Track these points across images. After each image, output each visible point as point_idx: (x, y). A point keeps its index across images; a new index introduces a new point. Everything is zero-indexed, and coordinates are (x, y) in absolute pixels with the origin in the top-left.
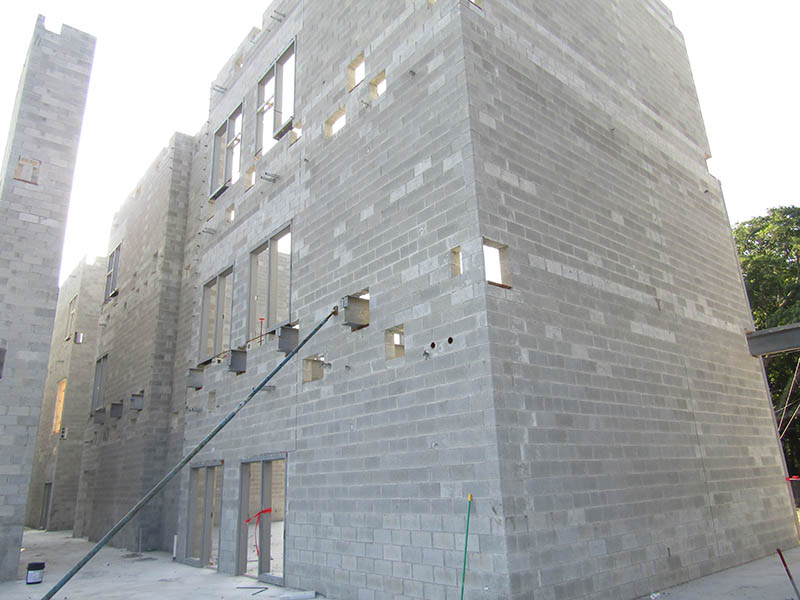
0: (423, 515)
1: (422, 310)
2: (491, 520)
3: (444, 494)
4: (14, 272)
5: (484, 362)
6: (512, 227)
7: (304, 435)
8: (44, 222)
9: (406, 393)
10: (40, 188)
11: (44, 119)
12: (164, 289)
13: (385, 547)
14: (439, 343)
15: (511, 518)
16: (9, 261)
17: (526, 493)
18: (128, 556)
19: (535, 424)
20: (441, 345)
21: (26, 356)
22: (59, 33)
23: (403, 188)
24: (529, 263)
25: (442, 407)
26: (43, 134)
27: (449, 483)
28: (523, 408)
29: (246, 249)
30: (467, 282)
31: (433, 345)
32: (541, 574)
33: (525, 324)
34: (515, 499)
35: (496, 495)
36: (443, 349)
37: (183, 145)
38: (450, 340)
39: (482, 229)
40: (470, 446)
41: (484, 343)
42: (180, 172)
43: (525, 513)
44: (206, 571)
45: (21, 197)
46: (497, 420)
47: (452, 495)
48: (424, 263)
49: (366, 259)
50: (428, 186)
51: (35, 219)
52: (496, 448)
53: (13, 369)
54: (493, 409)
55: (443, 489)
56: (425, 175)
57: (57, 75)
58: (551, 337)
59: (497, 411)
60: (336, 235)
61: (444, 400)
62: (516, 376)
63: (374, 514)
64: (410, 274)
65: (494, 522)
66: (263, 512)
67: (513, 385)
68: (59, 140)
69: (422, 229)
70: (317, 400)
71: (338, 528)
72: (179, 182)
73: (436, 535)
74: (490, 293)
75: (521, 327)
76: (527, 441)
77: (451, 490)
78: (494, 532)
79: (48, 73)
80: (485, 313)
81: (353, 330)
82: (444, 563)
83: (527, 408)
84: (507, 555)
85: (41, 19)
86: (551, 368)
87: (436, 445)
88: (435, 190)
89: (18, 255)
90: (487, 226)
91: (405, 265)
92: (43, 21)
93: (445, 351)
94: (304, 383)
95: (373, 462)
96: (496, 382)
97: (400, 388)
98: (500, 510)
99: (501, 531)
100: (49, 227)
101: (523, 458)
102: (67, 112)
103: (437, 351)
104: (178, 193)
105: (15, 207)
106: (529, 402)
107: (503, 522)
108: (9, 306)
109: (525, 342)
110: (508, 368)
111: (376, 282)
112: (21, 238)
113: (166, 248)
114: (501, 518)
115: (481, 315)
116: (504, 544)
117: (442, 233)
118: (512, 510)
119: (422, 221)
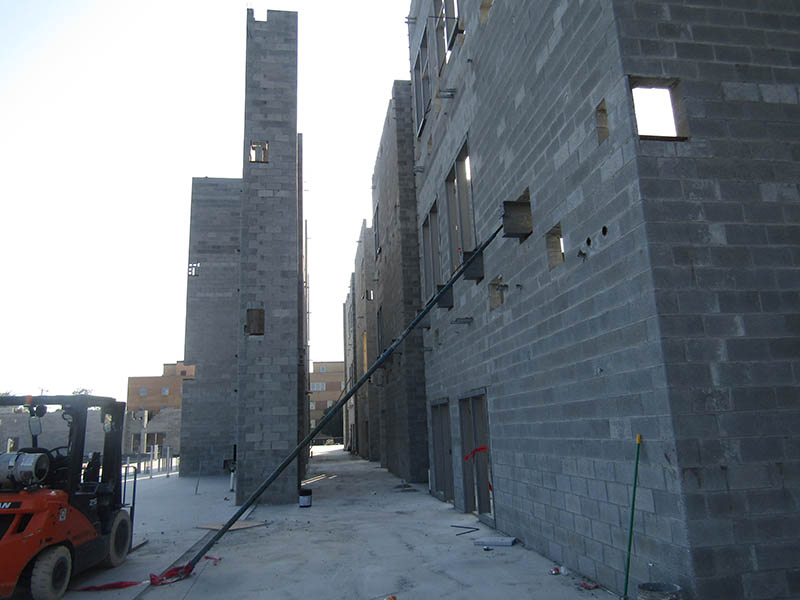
0: (597, 460)
1: (575, 199)
2: (664, 470)
3: (614, 434)
4: (261, 243)
5: (641, 252)
6: (685, 50)
7: (496, 367)
8: (278, 194)
9: (570, 308)
10: (271, 165)
11: (265, 102)
12: (405, 237)
13: (566, 495)
14: (594, 238)
15: (693, 469)
16: (256, 234)
17: (724, 433)
18: (399, 487)
19: (741, 332)
20: (596, 240)
21: (279, 313)
22: (265, 20)
23: (546, 49)
24: (723, 95)
25: (604, 319)
26: (266, 116)
27: (618, 419)
28: (716, 310)
29: (443, 179)
30: (615, 146)
31: (589, 242)
32: (757, 552)
33: (717, 187)
34: (701, 442)
35: (668, 436)
36: (598, 244)
37: (403, 92)
38: (605, 231)
39: (627, 65)
40: (634, 370)
41: (639, 226)
42: (404, 120)
43: (722, 462)
44: (449, 506)
45: (257, 177)
46: (663, 330)
47: (621, 435)
48: (573, 138)
49: (524, 153)
50: (567, 34)
51: (270, 193)
52: (663, 370)
53: (272, 326)
54: (656, 315)
55: (612, 427)
56: (564, 20)
57: (270, 59)
58: (774, 199)
59: (662, 318)
60: (499, 134)
61: (604, 311)
62: (700, 265)
63: (554, 456)
64: (561, 157)
65: (667, 474)
66: (477, 450)
67: (694, 278)
68: (279, 118)
69: (566, 94)
70: (501, 328)
71: (527, 471)
72: (404, 130)
73: (610, 486)
74: (644, 153)
75: (709, 193)
76: (723, 359)
77: (621, 430)
78: (669, 488)
79: (263, 60)
80: (636, 182)
81: (521, 242)
82: (621, 523)
83: (722, 311)
84: (686, 521)
85: (250, 12)
86: (774, 246)
87: (601, 370)
88: (574, 34)
89: (261, 228)
90: (636, 58)
91: (555, 148)
92: (253, 14)
93: (601, 246)
94: (492, 309)
95: (548, 395)
96: (660, 277)
97: (563, 303)
98: (674, 456)
99: (676, 487)
100: (282, 198)
101: (715, 383)
102: (282, 91)
103: (594, 249)
104: (404, 141)
105: (254, 186)
106: (727, 302)
107: (678, 474)
108: (261, 273)
109: (714, 214)
110: (683, 255)
111: (534, 178)
112: (262, 213)
113: (401, 197)
114: (676, 468)
115: (633, 186)
116: (680, 504)
117: (586, 90)
118: (695, 459)
119: (564, 85)
